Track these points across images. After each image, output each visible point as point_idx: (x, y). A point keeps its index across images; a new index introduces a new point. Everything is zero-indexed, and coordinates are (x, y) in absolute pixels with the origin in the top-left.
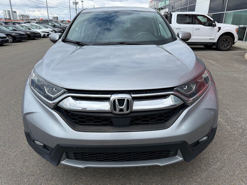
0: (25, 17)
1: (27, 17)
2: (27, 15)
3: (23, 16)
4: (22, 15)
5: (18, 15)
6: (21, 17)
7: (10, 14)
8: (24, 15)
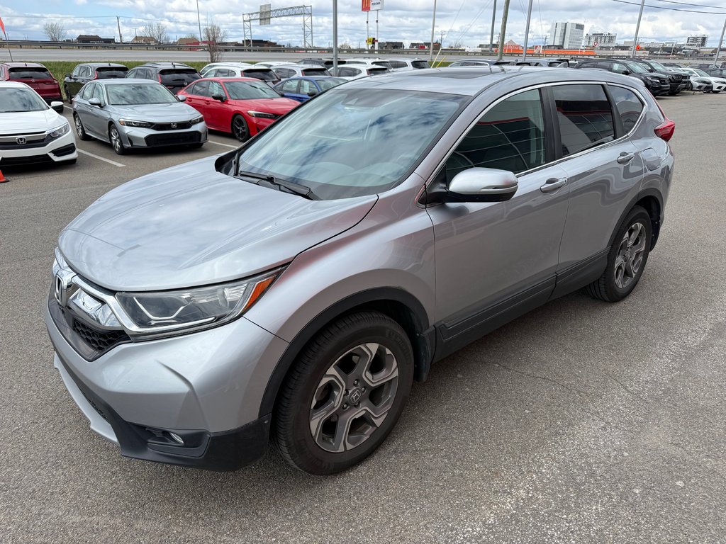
0: (603, 40)
1: (607, 39)
2: (609, 34)
3: (598, 36)
4: (597, 34)
5: (585, 35)
6: (593, 40)
7: (565, 33)
8: (602, 34)
